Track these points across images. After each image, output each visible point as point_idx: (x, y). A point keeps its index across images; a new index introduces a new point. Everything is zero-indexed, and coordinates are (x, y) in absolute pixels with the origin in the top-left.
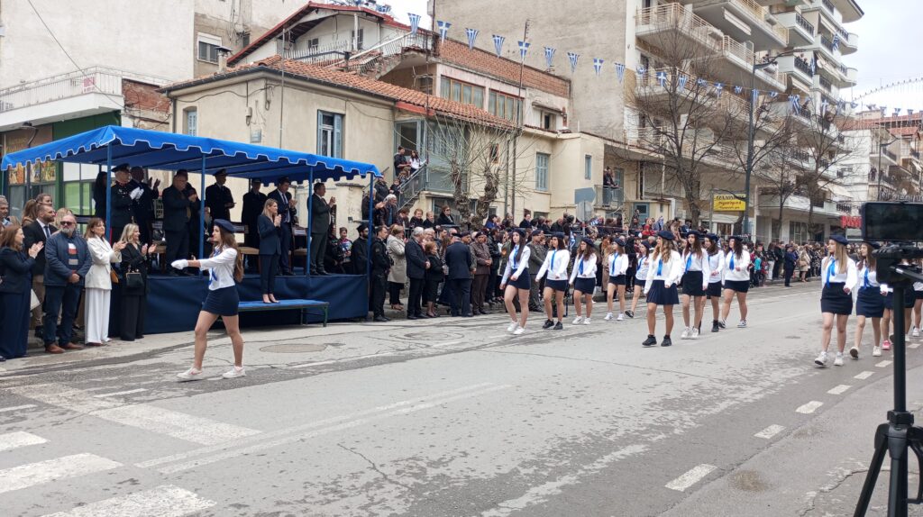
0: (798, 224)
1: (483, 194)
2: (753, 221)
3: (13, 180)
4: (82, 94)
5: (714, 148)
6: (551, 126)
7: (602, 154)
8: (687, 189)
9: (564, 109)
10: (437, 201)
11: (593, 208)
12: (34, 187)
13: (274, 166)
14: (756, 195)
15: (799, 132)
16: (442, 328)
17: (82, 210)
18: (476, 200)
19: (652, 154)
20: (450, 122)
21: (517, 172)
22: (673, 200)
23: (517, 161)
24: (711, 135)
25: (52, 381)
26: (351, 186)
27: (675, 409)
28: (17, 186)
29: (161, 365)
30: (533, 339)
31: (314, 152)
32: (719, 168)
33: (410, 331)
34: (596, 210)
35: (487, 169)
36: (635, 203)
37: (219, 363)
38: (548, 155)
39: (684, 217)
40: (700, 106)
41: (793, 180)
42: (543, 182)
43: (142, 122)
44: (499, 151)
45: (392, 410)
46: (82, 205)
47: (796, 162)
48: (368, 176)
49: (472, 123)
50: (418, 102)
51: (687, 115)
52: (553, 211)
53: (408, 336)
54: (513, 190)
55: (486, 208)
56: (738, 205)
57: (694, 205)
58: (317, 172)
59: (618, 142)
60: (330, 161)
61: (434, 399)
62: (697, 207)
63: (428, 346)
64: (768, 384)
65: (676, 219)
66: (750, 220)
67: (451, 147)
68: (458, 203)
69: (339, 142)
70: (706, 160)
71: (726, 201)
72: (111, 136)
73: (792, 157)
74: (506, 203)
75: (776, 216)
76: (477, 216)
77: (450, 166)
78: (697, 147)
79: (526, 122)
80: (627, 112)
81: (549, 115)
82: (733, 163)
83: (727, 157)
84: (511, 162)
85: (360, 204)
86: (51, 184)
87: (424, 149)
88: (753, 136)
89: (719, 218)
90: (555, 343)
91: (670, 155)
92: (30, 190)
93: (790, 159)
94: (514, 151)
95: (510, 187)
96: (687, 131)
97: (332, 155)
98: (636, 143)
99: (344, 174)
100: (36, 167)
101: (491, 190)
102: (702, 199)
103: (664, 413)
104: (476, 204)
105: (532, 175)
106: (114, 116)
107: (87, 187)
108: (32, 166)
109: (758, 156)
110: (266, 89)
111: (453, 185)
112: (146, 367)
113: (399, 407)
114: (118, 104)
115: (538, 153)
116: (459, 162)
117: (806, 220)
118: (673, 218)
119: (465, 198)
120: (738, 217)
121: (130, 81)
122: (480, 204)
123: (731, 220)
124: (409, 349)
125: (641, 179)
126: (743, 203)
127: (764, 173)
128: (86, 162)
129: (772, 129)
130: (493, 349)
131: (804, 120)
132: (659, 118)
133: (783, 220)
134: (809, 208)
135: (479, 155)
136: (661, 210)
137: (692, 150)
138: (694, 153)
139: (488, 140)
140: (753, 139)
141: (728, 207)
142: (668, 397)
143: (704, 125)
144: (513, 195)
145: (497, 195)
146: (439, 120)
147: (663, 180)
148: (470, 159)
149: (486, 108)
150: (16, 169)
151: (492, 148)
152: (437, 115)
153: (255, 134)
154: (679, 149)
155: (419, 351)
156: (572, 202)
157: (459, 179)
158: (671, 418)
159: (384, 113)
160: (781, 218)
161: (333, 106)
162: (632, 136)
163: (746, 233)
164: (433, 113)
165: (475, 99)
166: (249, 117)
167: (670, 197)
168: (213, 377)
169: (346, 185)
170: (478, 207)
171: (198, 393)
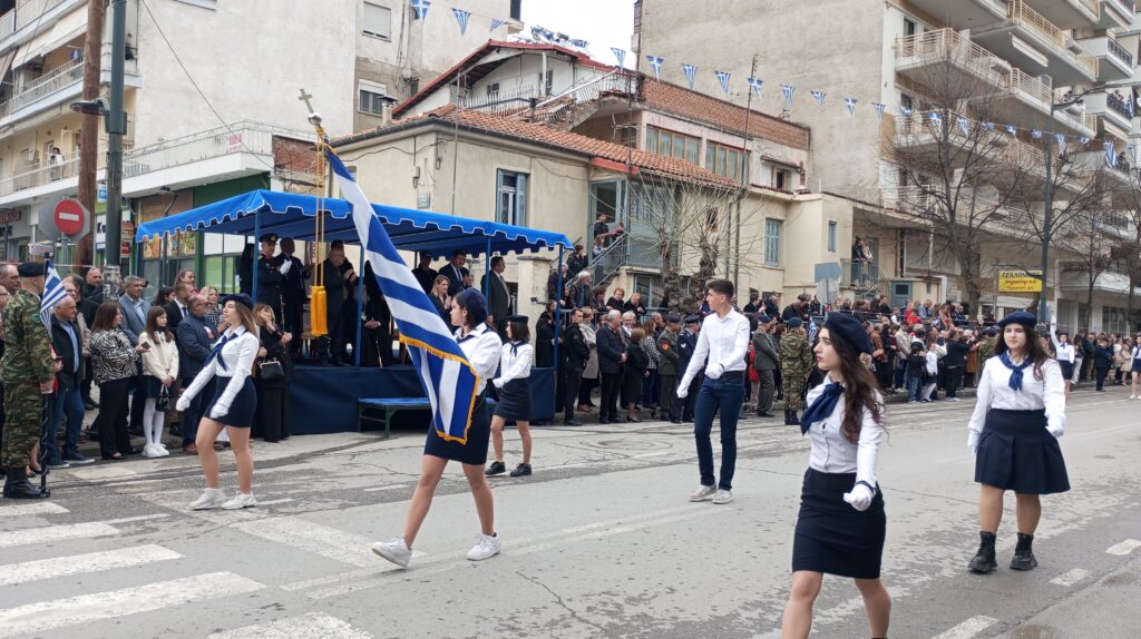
0: (1114, 310)
1: (697, 270)
2: (1052, 305)
3: (148, 254)
4: (227, 154)
5: (999, 211)
6: (785, 185)
7: (851, 220)
8: (962, 265)
9: (802, 163)
11: (838, 287)
12: (171, 261)
13: (446, 236)
14: (1056, 271)
15: (1114, 190)
16: (646, 436)
17: (223, 288)
18: (689, 277)
19: (917, 220)
20: (657, 181)
21: (741, 242)
22: (944, 278)
23: (741, 228)
24: (994, 195)
25: (187, 487)
26: (537, 260)
27: (944, 545)
28: (152, 260)
29: (311, 472)
30: (759, 451)
31: (491, 219)
32: (1006, 237)
33: (605, 438)
34: (842, 290)
35: (704, 239)
36: (893, 281)
37: (377, 471)
38: (781, 222)
39: (959, 300)
40: (980, 158)
41: (1107, 252)
42: (774, 255)
43: (294, 186)
44: (719, 217)
45: (584, 533)
46: (223, 282)
47: (1111, 229)
48: (557, 247)
49: (684, 183)
50: (618, 158)
51: (963, 169)
52: (787, 291)
53: (603, 443)
54: (737, 265)
56: (1031, 285)
57: (973, 286)
58: (498, 242)
59: (871, 205)
60: (511, 229)
61: (634, 522)
62: (975, 287)
63: (628, 457)
64: (1070, 516)
65: (948, 302)
66: (1048, 304)
67: (658, 213)
68: (666, 281)
69: (522, 207)
70: (989, 226)
71: (1018, 279)
72: (260, 201)
73: (1106, 223)
75: (1085, 300)
76: (689, 296)
77: (657, 236)
78: (976, 211)
79: (752, 181)
80: (883, 166)
81: (782, 172)
82: (1025, 231)
83: (1016, 224)
84: (733, 230)
85: (546, 281)
86: (189, 258)
87: (625, 214)
88: (1052, 195)
89: (1004, 302)
90: (787, 457)
91: (939, 221)
92: (166, 265)
93: (1102, 226)
94: (738, 216)
95: (732, 261)
96: (962, 190)
97: (514, 224)
98: (893, 205)
99: (528, 246)
100: (174, 238)
101: (708, 265)
102: (983, 276)
103: (930, 548)
105: (760, 247)
106: (261, 179)
107: (230, 261)
108: (169, 236)
109: (1058, 221)
110: (437, 144)
111: (661, 258)
112: (294, 473)
113: (591, 530)
114: (267, 164)
115: (768, 219)
116: (668, 230)
117: (1124, 305)
118: (944, 302)
119: (675, 274)
120: (1031, 301)
121: (281, 138)
122: (694, 282)
123: (1023, 304)
124: (604, 460)
125: (902, 251)
126: (1039, 282)
127: (1067, 243)
128: (232, 233)
129: (1078, 187)
131: (1121, 175)
132: (925, 174)
133: (1093, 305)
134: (1128, 290)
135: (693, 221)
136: (928, 291)
137: (969, 214)
138: (972, 218)
139: (705, 204)
140: (1052, 198)
141: (1018, 287)
142: (934, 529)
143: (985, 182)
144: (737, 270)
145: (716, 270)
146: (644, 179)
147: (931, 253)
148: (682, 227)
149: (703, 164)
150: (151, 241)
151: (709, 213)
152: (642, 173)
153: (423, 198)
154: (952, 213)
155: (616, 462)
156: (811, 280)
157: (669, 252)
158: (937, 555)
159: (576, 171)
160: (1090, 302)
161: (516, 163)
162: (890, 197)
163: (1043, 320)
164: (636, 171)
165: (688, 153)
166: (416, 178)
167: (940, 273)
168: (370, 487)
169: (530, 259)
170: (691, 286)
171: (352, 506)
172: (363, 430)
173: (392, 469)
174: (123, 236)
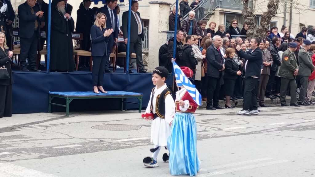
1: (266, 10)
10: (229, 16)
16: (231, 116)
18: (261, 15)
26: (162, 4)
29: (21, 136)
37: (61, 136)
55: (269, 22)
63: (220, 129)
68: (245, 18)
74: (285, 18)
76: (261, 28)
95: (288, 5)
101: (273, 7)
104: (260, 18)
111: (242, 3)
112: (10, 137)
119: (251, 13)
122: (263, 18)
130: (272, 133)
144: (291, 11)
145: (278, 11)
168: (58, 146)
169: (157, 3)
170: (262, 21)
171: (47, 157)
172: (52, 112)
173: (71, 135)
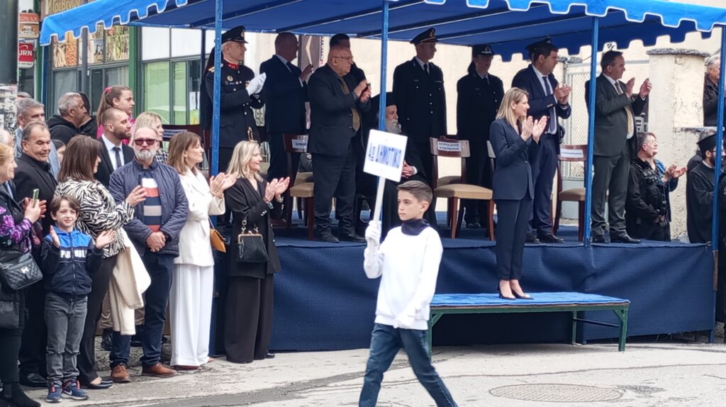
3: (60, 61)
12: (93, 71)
17: (172, 114)
26: (681, 54)
28: (65, 71)
46: (172, 103)
86: (121, 66)
92: (88, 77)
100: (97, 35)
107: (181, 70)
108: (90, 36)
150: (64, 41)
169: (669, 53)
174: (22, 35)
